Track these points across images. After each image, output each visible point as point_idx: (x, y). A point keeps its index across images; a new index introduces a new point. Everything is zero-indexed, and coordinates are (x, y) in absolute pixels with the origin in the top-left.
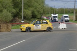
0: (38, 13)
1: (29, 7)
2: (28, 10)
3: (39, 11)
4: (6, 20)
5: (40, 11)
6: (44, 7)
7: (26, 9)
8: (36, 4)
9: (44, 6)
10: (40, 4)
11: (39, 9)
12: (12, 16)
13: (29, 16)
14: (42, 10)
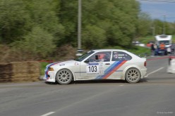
0: (124, 33)
1: (102, 18)
2: (98, 26)
3: (126, 29)
4: (39, 51)
5: (129, 28)
6: (137, 18)
7: (93, 24)
8: (118, 13)
9: (139, 16)
10: (127, 13)
11: (124, 23)
12: (54, 41)
13: (99, 41)
14: (133, 25)
